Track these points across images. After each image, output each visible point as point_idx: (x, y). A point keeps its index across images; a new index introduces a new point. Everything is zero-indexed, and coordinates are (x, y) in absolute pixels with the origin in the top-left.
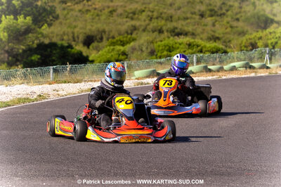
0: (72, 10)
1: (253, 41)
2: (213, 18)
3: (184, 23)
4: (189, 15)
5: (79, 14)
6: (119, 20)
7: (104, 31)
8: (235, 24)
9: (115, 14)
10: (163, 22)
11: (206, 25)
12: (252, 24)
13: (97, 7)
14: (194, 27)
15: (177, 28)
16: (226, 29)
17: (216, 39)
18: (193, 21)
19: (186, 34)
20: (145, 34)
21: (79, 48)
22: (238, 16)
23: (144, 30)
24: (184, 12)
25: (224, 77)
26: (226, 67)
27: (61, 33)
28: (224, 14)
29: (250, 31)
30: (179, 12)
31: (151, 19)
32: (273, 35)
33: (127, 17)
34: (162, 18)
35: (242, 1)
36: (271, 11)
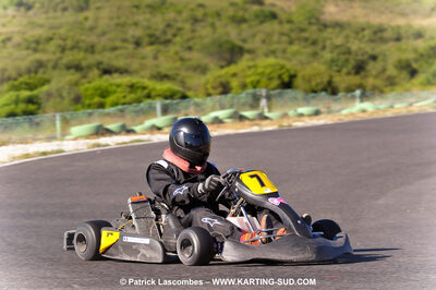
2: (155, 47)
3: (112, 55)
4: (118, 44)
6: (16, 53)
8: (187, 55)
9: (9, 44)
10: (81, 55)
11: (144, 58)
12: (211, 55)
14: (127, 61)
15: (100, 63)
16: (175, 61)
17: (163, 77)
18: (123, 51)
20: (56, 73)
22: (190, 43)
23: (55, 67)
24: (111, 40)
26: (205, 119)
28: (169, 41)
29: (212, 66)
30: (103, 39)
31: (63, 49)
32: (253, 70)
33: (28, 48)
34: (79, 49)
35: (196, 20)
36: (239, 34)
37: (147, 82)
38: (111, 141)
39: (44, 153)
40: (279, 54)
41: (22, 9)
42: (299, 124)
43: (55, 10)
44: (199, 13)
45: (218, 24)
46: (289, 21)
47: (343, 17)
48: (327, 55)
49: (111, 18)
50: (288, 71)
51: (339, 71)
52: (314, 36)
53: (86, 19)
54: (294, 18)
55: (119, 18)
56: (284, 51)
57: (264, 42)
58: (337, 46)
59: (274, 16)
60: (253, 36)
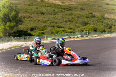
0: (27, 20)
1: (82, 29)
2: (70, 23)
3: (61, 24)
4: (62, 22)
5: (29, 22)
6: (41, 23)
7: (36, 27)
8: (76, 24)
9: (39, 22)
10: (54, 24)
11: (67, 25)
12: (81, 24)
13: (34, 19)
14: (64, 25)
15: (58, 26)
16: (74, 26)
17: (71, 29)
18: (63, 23)
19: (62, 27)
20: (49, 27)
21: (29, 32)
22: (77, 22)
23: (49, 26)
24: (61, 21)
25: (75, 40)
26: (75, 37)
27: (23, 27)
28: (73, 21)
29: (81, 27)
30: (59, 21)
31: (51, 23)
32: (88, 27)
33: (43, 22)
34: (54, 23)
35: (78, 17)
36: (87, 20)
37: (66, 30)
38: (54, 41)
40: (95, 24)
41: (43, 14)
42: (93, 38)
43: (49, 15)
44: (79, 16)
45: (83, 18)
46: (98, 18)
47: (109, 17)
48: (104, 25)
49: (61, 16)
50: (95, 28)
51: (106, 28)
52: (103, 21)
53: (56, 16)
56: (96, 24)
57: (92, 22)
58: (106, 23)
59: (95, 17)
60: (90, 20)
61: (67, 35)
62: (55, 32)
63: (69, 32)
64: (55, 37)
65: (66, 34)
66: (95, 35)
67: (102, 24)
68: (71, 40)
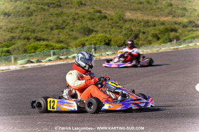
1: (83, 42)
2: (58, 30)
3: (41, 34)
4: (44, 29)
6: (4, 33)
8: (71, 33)
9: (1, 30)
10: (29, 34)
11: (54, 34)
12: (81, 33)
14: (47, 36)
15: (37, 37)
16: (66, 36)
17: (61, 42)
18: (46, 32)
19: (44, 40)
22: (73, 28)
23: (19, 39)
24: (41, 28)
25: (70, 62)
26: (70, 57)
28: (64, 28)
29: (80, 37)
30: (38, 27)
31: (22, 32)
32: (94, 38)
33: (8, 31)
34: (29, 31)
35: (75, 19)
36: (92, 25)
37: (52, 44)
38: (29, 65)
39: (3, 70)
40: (107, 32)
41: (6, 16)
42: (103, 58)
43: (19, 16)
44: (76, 17)
45: (83, 20)
46: (112, 19)
47: (133, 17)
48: (124, 32)
49: (41, 19)
50: (108, 38)
51: (128, 38)
52: (121, 25)
54: (114, 18)
55: (44, 19)
56: (109, 31)
57: (101, 27)
58: (128, 29)
59: (105, 17)
60: (98, 25)
61: (54, 54)
62: (31, 49)
63: (57, 49)
64: (32, 58)
65: (52, 52)
66: (107, 53)
67: (121, 32)
68: (62, 63)
